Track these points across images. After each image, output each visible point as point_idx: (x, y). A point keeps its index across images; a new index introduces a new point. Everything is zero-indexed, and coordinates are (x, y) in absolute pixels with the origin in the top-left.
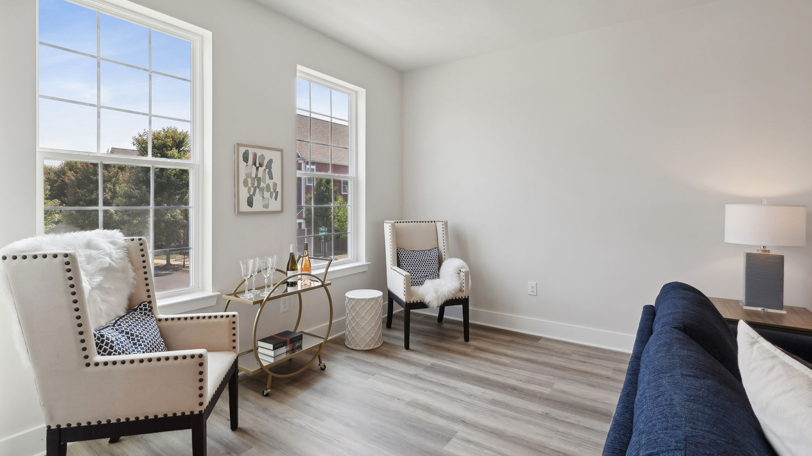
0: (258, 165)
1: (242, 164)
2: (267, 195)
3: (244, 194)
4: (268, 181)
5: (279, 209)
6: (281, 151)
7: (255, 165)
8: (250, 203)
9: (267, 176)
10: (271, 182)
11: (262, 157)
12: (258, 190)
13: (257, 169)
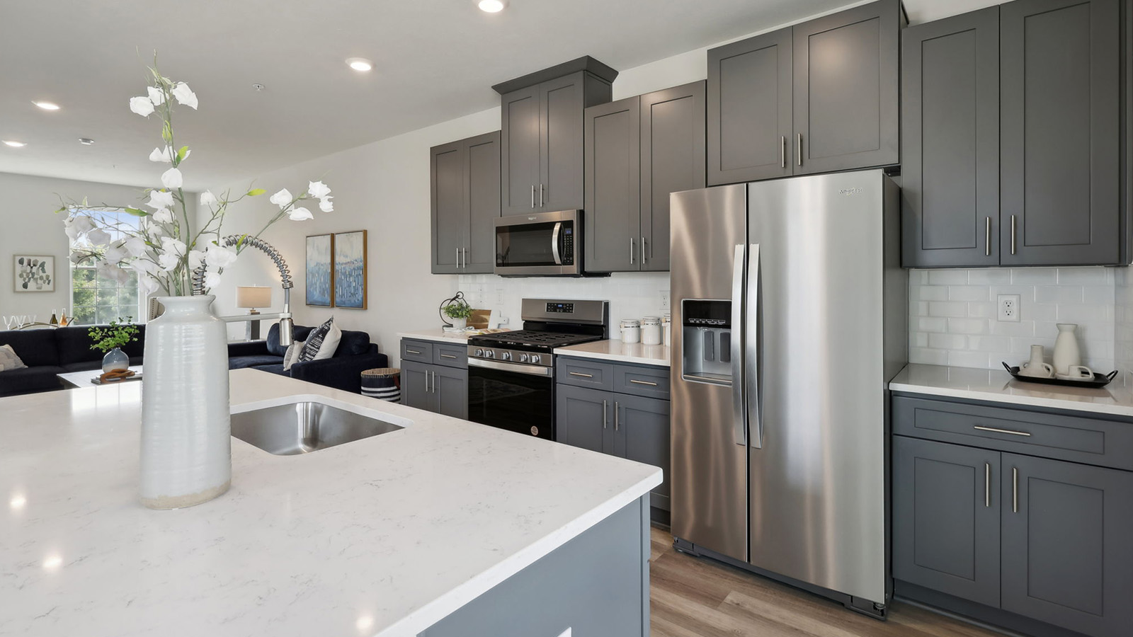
0: (32, 265)
1: (18, 266)
2: (39, 281)
3: (20, 282)
4: (41, 273)
5: (52, 289)
6: (54, 257)
7: (30, 265)
8: (25, 286)
9: (41, 271)
10: (44, 275)
11: (36, 261)
12: (32, 279)
13: (32, 267)
